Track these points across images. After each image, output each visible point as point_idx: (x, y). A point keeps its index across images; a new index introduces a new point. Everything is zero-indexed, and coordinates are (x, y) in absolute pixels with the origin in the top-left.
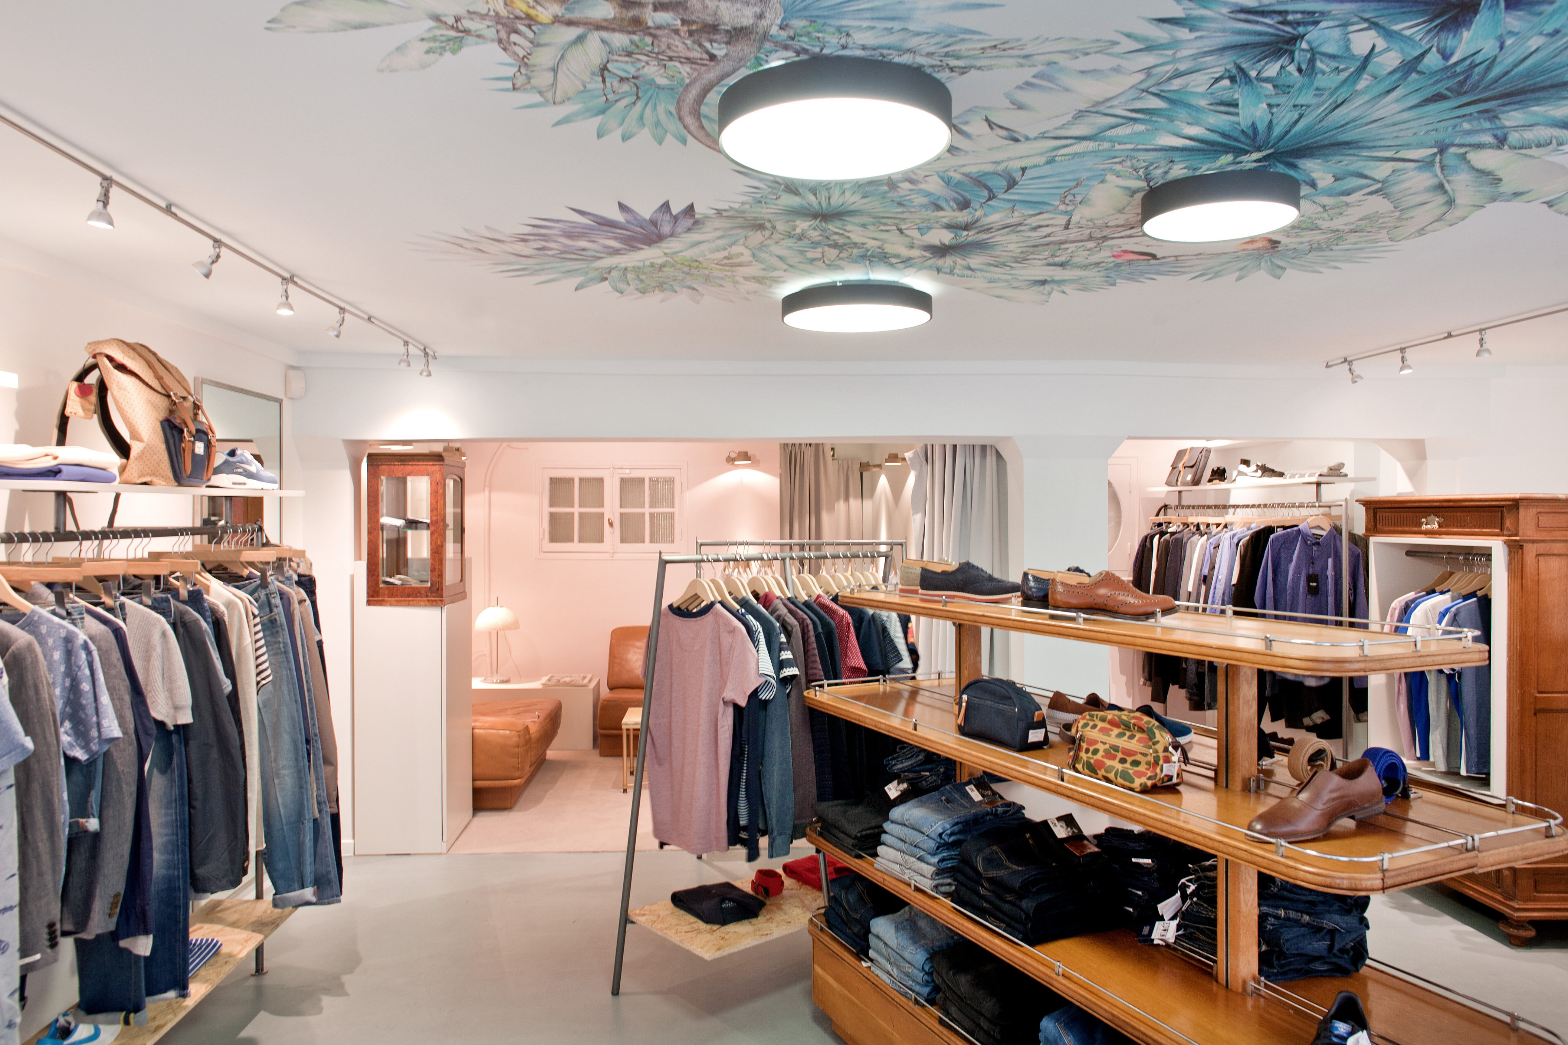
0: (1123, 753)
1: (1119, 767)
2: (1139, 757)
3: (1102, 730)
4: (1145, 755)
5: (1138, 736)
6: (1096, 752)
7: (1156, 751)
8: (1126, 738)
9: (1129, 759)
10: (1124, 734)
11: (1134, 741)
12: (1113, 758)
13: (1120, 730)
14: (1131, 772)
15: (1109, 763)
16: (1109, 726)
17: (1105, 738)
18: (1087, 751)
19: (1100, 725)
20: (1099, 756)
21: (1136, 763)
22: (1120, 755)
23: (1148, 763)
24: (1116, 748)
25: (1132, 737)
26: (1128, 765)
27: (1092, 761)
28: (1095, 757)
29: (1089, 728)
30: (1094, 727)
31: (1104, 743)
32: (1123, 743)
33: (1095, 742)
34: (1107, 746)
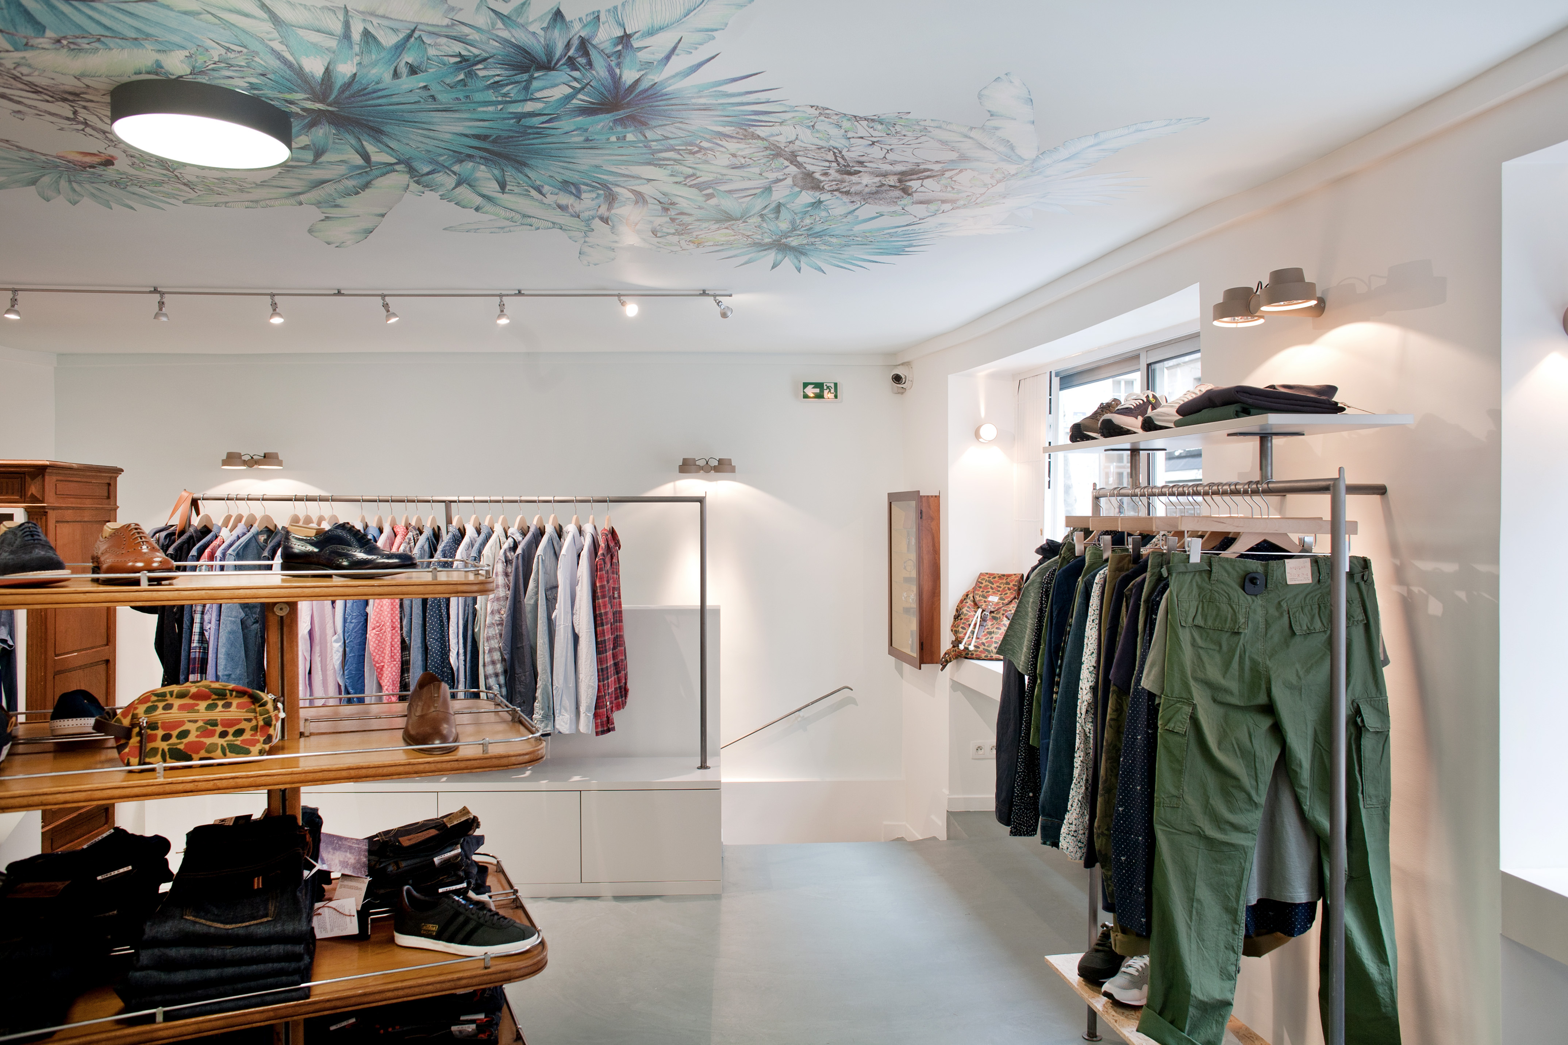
0: (223, 726)
1: (222, 741)
2: (244, 725)
3: (182, 708)
4: (249, 720)
5: (235, 702)
6: (184, 734)
7: (268, 712)
8: (220, 708)
9: (231, 731)
10: (216, 706)
11: (234, 708)
12: (211, 734)
13: (210, 702)
14: (238, 743)
15: (208, 741)
16: (192, 702)
17: (193, 716)
18: (167, 737)
19: (177, 703)
20: (192, 738)
21: (239, 732)
22: (219, 729)
23: (255, 729)
24: (214, 723)
25: (228, 705)
26: (230, 737)
27: (181, 747)
28: (185, 741)
29: (160, 711)
30: (168, 707)
31: (196, 721)
32: (219, 714)
33: (182, 723)
34: (200, 723)
